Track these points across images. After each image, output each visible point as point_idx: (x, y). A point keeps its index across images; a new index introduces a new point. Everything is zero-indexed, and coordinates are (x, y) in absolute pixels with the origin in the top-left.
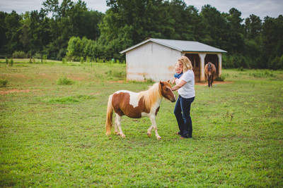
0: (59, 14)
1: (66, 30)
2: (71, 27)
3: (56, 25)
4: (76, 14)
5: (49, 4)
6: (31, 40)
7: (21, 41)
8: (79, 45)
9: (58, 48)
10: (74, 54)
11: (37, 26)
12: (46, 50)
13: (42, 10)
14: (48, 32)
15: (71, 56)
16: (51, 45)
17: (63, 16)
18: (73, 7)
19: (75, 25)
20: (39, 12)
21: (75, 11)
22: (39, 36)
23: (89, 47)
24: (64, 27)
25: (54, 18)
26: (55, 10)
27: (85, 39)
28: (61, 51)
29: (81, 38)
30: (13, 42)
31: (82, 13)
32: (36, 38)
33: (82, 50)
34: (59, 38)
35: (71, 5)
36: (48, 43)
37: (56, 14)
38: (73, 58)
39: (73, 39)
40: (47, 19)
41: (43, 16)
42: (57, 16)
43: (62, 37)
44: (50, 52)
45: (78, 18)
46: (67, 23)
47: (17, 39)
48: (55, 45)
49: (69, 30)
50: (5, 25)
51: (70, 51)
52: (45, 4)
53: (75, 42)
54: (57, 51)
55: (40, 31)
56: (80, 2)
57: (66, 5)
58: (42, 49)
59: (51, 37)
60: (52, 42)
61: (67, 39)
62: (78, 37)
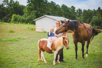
0: (9, 5)
1: (11, 12)
2: (13, 11)
3: (8, 9)
4: (15, 6)
5: (5, 2)
8: (16, 18)
9: (8, 18)
10: (14, 21)
13: (2, 4)
14: (4, 12)
15: (13, 22)
16: (5, 17)
17: (10, 6)
18: (14, 3)
19: (15, 10)
20: (1, 5)
21: (15, 5)
23: (20, 18)
24: (10, 11)
25: (7, 7)
26: (7, 4)
27: (18, 15)
28: (9, 19)
29: (17, 15)
31: (17, 5)
33: (17, 19)
34: (8, 15)
35: (13, 2)
36: (4, 17)
37: (8, 5)
38: (14, 22)
39: (14, 15)
40: (4, 7)
41: (2, 6)
42: (8, 6)
43: (10, 14)
44: (5, 20)
45: (16, 7)
46: (12, 9)
48: (7, 17)
49: (12, 12)
51: (12, 19)
52: (3, 2)
53: (15, 16)
54: (8, 19)
55: (1, 12)
56: (17, 1)
57: (11, 2)
58: (2, 18)
59: (6, 14)
60: (6, 16)
61: (11, 15)
62: (16, 15)
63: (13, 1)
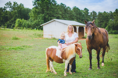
0: (12, 9)
1: (15, 16)
2: (17, 14)
3: (11, 13)
4: (19, 9)
5: (8, 5)
8: (21, 22)
9: (11, 23)
10: (18, 26)
11: (2, 14)
12: (6, 24)
13: (5, 7)
14: (7, 17)
15: (17, 27)
16: (8, 22)
17: (14, 10)
18: (18, 6)
19: (19, 14)
20: (3, 8)
21: (19, 8)
22: (3, 18)
23: (25, 23)
24: (14, 15)
25: (10, 11)
26: (10, 7)
27: (23, 20)
28: (13, 25)
31: (22, 9)
32: (2, 19)
33: (22, 24)
34: (12, 19)
35: (17, 5)
36: (7, 22)
37: (11, 9)
38: (18, 28)
39: (18, 20)
40: (7, 11)
41: (5, 10)
42: (11, 10)
43: (13, 19)
44: (8, 25)
45: (20, 11)
46: (15, 13)
48: (10, 22)
51: (17, 25)
52: (6, 5)
53: (19, 21)
54: (11, 25)
55: (3, 16)
56: (21, 4)
57: (15, 5)
58: (4, 24)
59: (8, 19)
60: (9, 21)
61: (15, 20)
62: (20, 19)
63: (16, 3)
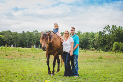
0: (111, 32)
2: (116, 38)
3: (109, 37)
4: (118, 32)
5: (106, 28)
6: (99, 43)
7: (94, 44)
8: (118, 46)
9: (110, 47)
10: (115, 49)
11: (101, 38)
12: (105, 48)
14: (106, 40)
15: (114, 50)
16: (107, 46)
17: (112, 33)
18: (117, 29)
20: (102, 32)
22: (102, 42)
23: (122, 46)
24: (112, 38)
26: (109, 31)
27: (120, 43)
29: (119, 42)
30: (91, 44)
31: (120, 32)
33: (119, 48)
34: (110, 43)
35: (116, 28)
36: (106, 45)
37: (109, 32)
38: (115, 51)
39: (115, 43)
40: (106, 35)
41: (104, 33)
42: (110, 33)
43: (112, 42)
44: (107, 49)
45: (119, 34)
46: (114, 36)
47: (93, 43)
48: (109, 46)
49: (115, 39)
50: (88, 37)
52: (105, 29)
53: (116, 44)
54: (110, 48)
55: (102, 40)
56: (120, 27)
57: (113, 29)
58: (103, 47)
59: (107, 42)
60: (107, 44)
62: (117, 42)
63: (115, 27)
